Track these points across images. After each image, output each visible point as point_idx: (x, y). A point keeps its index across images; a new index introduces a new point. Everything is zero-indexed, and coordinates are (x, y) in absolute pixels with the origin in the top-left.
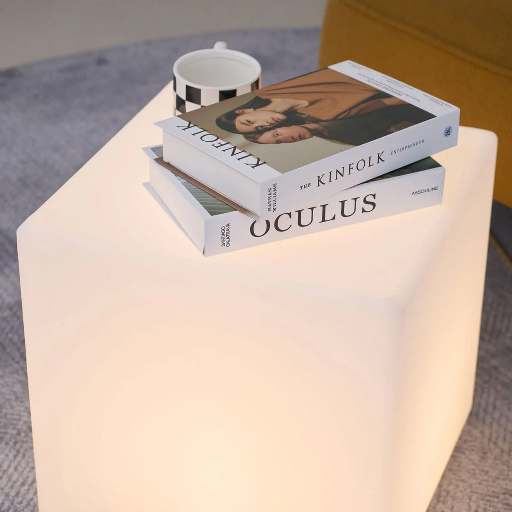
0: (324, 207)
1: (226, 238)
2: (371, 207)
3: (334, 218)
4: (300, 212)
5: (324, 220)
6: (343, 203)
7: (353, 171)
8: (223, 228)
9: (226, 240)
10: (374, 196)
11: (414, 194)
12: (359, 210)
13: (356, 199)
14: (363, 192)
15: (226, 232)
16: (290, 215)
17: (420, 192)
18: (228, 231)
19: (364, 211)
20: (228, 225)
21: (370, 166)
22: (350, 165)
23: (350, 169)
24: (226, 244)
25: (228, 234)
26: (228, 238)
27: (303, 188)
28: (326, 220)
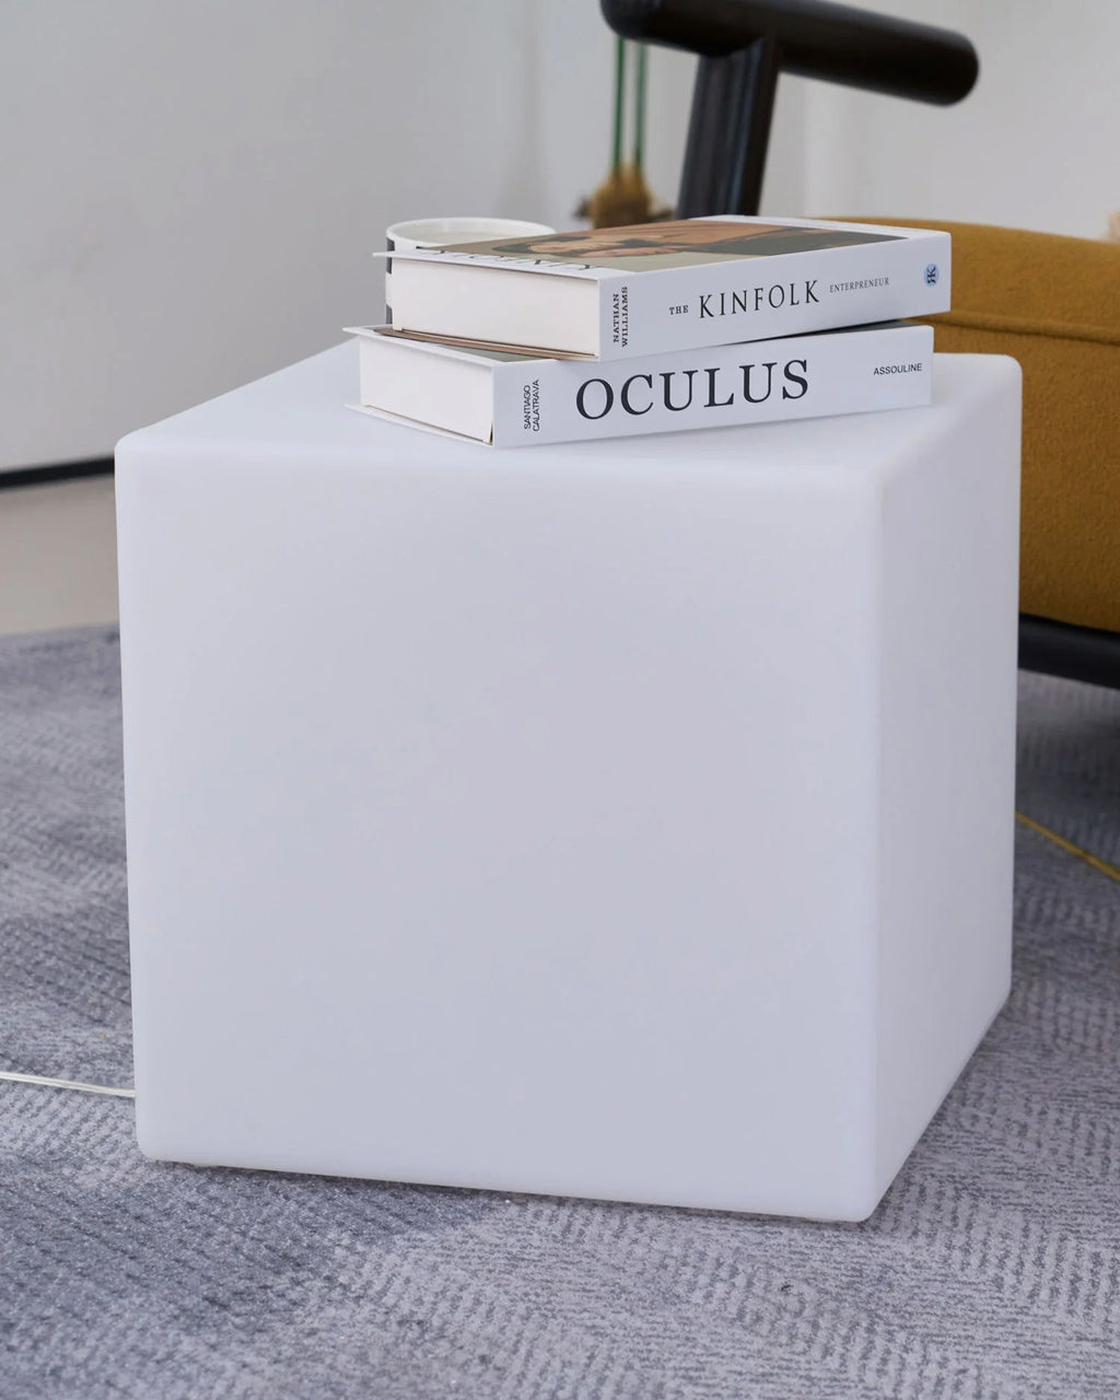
0: (712, 372)
1: (532, 410)
2: (799, 387)
3: (731, 402)
4: (667, 377)
5: (712, 403)
6: (747, 369)
7: (764, 304)
8: (527, 389)
9: (533, 415)
10: (804, 364)
11: (876, 371)
12: (777, 392)
13: (769, 366)
14: (783, 352)
15: (531, 397)
16: (649, 379)
17: (888, 370)
18: (536, 395)
19: (786, 395)
20: (536, 383)
21: (793, 303)
22: (757, 290)
23: (757, 298)
24: (532, 425)
25: (536, 401)
26: (536, 412)
27: (674, 311)
28: (716, 402)
